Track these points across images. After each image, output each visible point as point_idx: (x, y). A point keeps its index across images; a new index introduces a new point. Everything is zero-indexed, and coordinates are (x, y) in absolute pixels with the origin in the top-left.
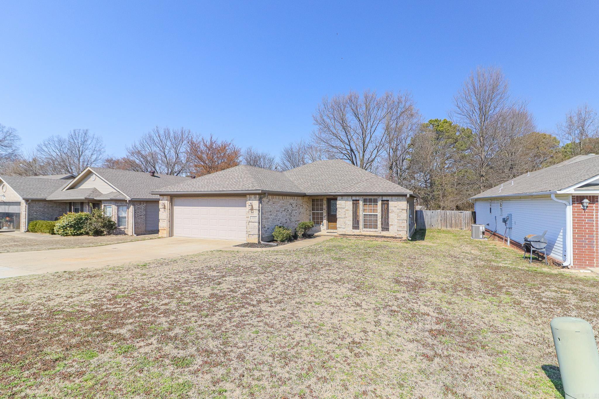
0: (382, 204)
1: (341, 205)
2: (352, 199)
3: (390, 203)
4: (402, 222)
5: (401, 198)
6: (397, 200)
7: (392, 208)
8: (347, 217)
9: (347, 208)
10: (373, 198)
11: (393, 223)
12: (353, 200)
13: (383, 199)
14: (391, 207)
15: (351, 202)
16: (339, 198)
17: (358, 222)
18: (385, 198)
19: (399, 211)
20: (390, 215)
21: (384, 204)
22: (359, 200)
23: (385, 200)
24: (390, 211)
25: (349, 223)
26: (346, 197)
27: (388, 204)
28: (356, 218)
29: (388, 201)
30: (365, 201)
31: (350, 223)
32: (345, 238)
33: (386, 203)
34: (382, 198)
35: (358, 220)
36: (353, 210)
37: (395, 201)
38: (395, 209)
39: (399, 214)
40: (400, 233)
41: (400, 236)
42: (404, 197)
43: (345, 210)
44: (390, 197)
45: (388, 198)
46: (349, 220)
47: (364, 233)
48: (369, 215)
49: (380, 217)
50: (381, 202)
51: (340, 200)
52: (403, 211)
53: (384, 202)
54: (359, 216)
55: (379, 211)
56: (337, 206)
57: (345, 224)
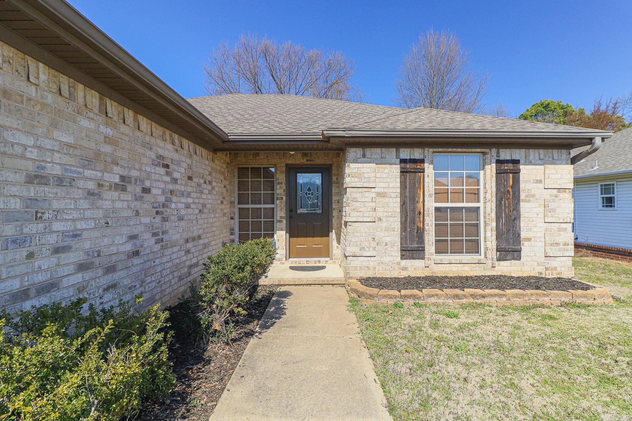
0: (499, 173)
1: (359, 176)
2: (398, 156)
3: (525, 171)
4: (559, 230)
5: (555, 153)
6: (543, 162)
7: (528, 186)
8: (380, 219)
9: (380, 187)
10: (465, 152)
11: (530, 235)
12: (403, 161)
13: (502, 158)
14: (526, 182)
15: (396, 169)
16: (352, 153)
17: (420, 234)
18: (506, 154)
19: (551, 196)
20: (524, 207)
21: (506, 172)
22: (422, 161)
23: (507, 162)
24: (523, 196)
25: (388, 239)
26: (378, 150)
27: (516, 173)
28: (413, 221)
29: (516, 162)
30: (440, 163)
31: (394, 239)
32: (411, 301)
33: (509, 171)
34: (498, 153)
35: (418, 229)
36: (403, 195)
37: (539, 162)
38: (537, 190)
39: (552, 206)
40: (554, 263)
41: (555, 272)
42: (564, 151)
43: (374, 195)
44: (523, 151)
45: (517, 154)
46: (387, 229)
47: (439, 271)
48: (452, 209)
49: (493, 215)
50: (494, 165)
51: (355, 161)
52: (562, 195)
53: (506, 167)
54: (421, 214)
55: (488, 196)
56: (348, 181)
57: (374, 244)
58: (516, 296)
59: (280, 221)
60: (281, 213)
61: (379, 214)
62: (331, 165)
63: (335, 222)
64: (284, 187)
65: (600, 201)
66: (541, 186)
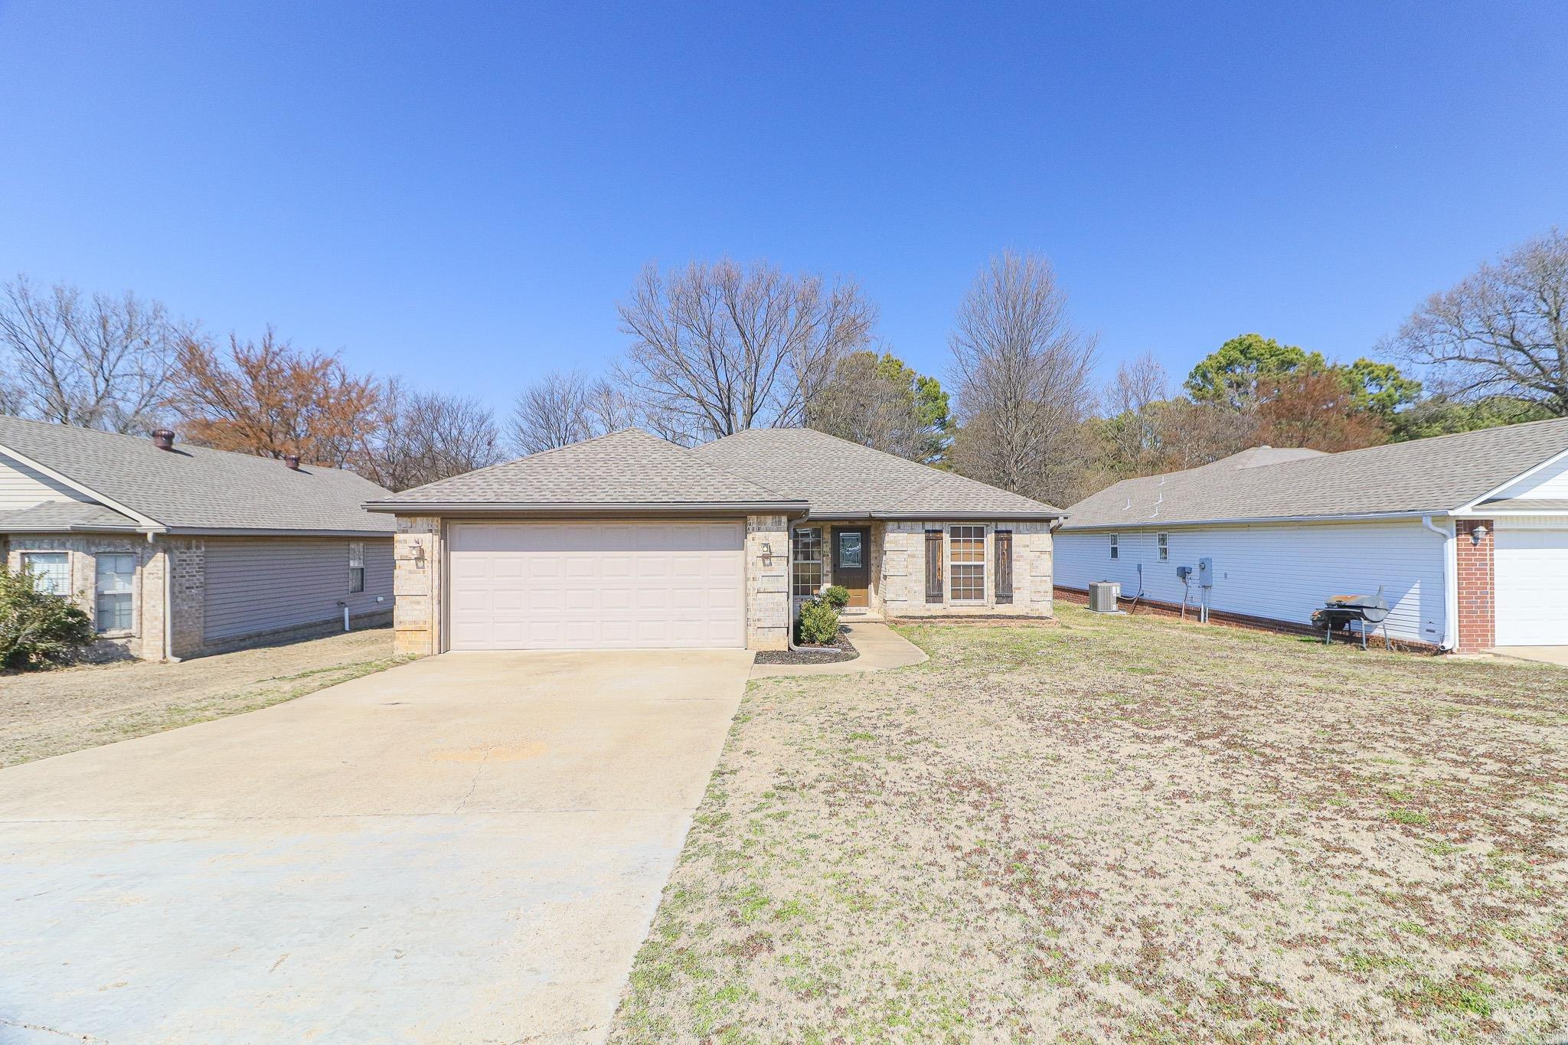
0: (997, 540)
1: (896, 542)
2: (923, 528)
3: (1016, 538)
4: (1041, 581)
5: (1038, 525)
6: (1029, 532)
7: (1018, 549)
8: (911, 574)
9: (911, 550)
10: (973, 525)
11: (1020, 585)
12: (927, 532)
13: (999, 529)
14: (1017, 546)
15: (923, 537)
16: (891, 525)
17: (940, 586)
18: (1002, 526)
19: (1036, 556)
20: (1015, 565)
21: (1002, 539)
22: (941, 531)
23: (1003, 532)
24: (1014, 556)
25: (916, 589)
26: (909, 523)
27: (1010, 540)
28: (934, 576)
29: (1010, 532)
30: (955, 533)
31: (921, 588)
33: (1004, 538)
34: (996, 525)
35: (938, 580)
36: (927, 556)
37: (1026, 532)
38: (1025, 552)
39: (1037, 564)
40: (1037, 606)
41: (1036, 611)
42: (1045, 524)
43: (905, 556)
44: (1015, 524)
45: (1009, 526)
46: (916, 581)
47: (954, 611)
48: (964, 566)
49: (993, 571)
50: (993, 534)
51: (892, 531)
52: (1043, 556)
53: (1002, 536)
54: (941, 570)
55: (990, 557)
56: (887, 546)
57: (906, 592)
58: (993, 622)
59: (827, 575)
60: (827, 568)
61: (911, 570)
62: (870, 527)
63: (873, 576)
64: (829, 544)
65: (1159, 551)
66: (1028, 549)
